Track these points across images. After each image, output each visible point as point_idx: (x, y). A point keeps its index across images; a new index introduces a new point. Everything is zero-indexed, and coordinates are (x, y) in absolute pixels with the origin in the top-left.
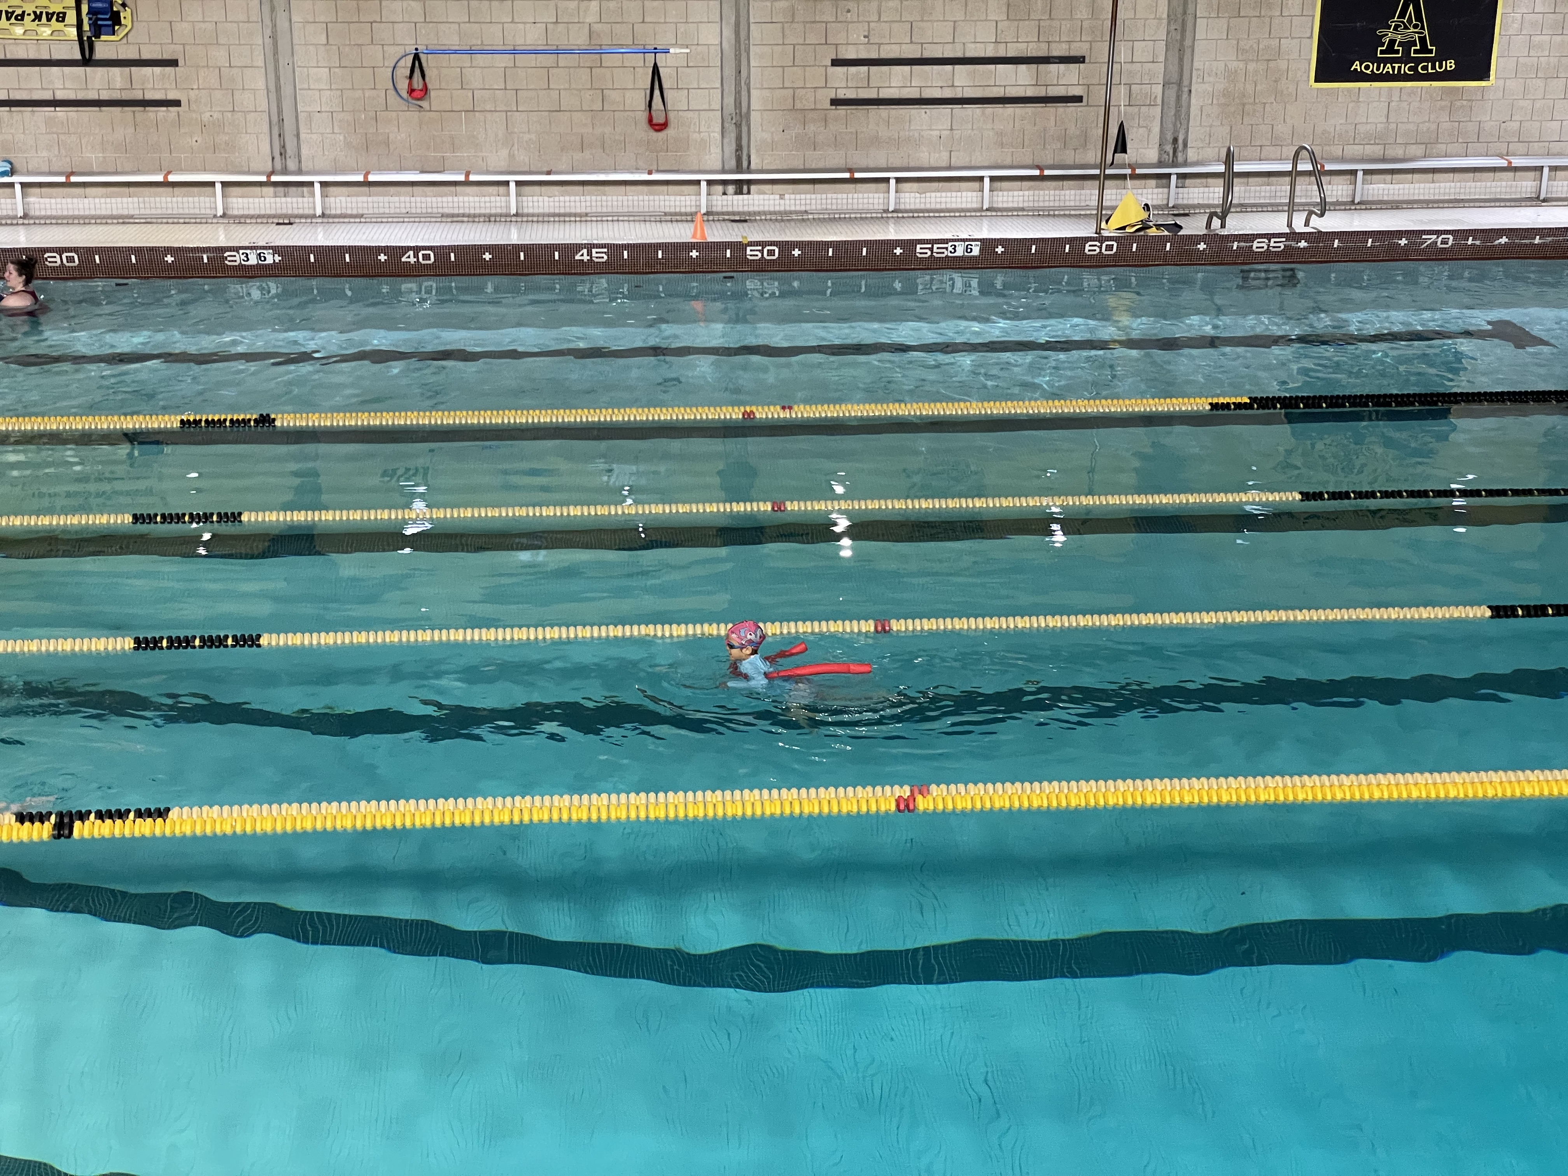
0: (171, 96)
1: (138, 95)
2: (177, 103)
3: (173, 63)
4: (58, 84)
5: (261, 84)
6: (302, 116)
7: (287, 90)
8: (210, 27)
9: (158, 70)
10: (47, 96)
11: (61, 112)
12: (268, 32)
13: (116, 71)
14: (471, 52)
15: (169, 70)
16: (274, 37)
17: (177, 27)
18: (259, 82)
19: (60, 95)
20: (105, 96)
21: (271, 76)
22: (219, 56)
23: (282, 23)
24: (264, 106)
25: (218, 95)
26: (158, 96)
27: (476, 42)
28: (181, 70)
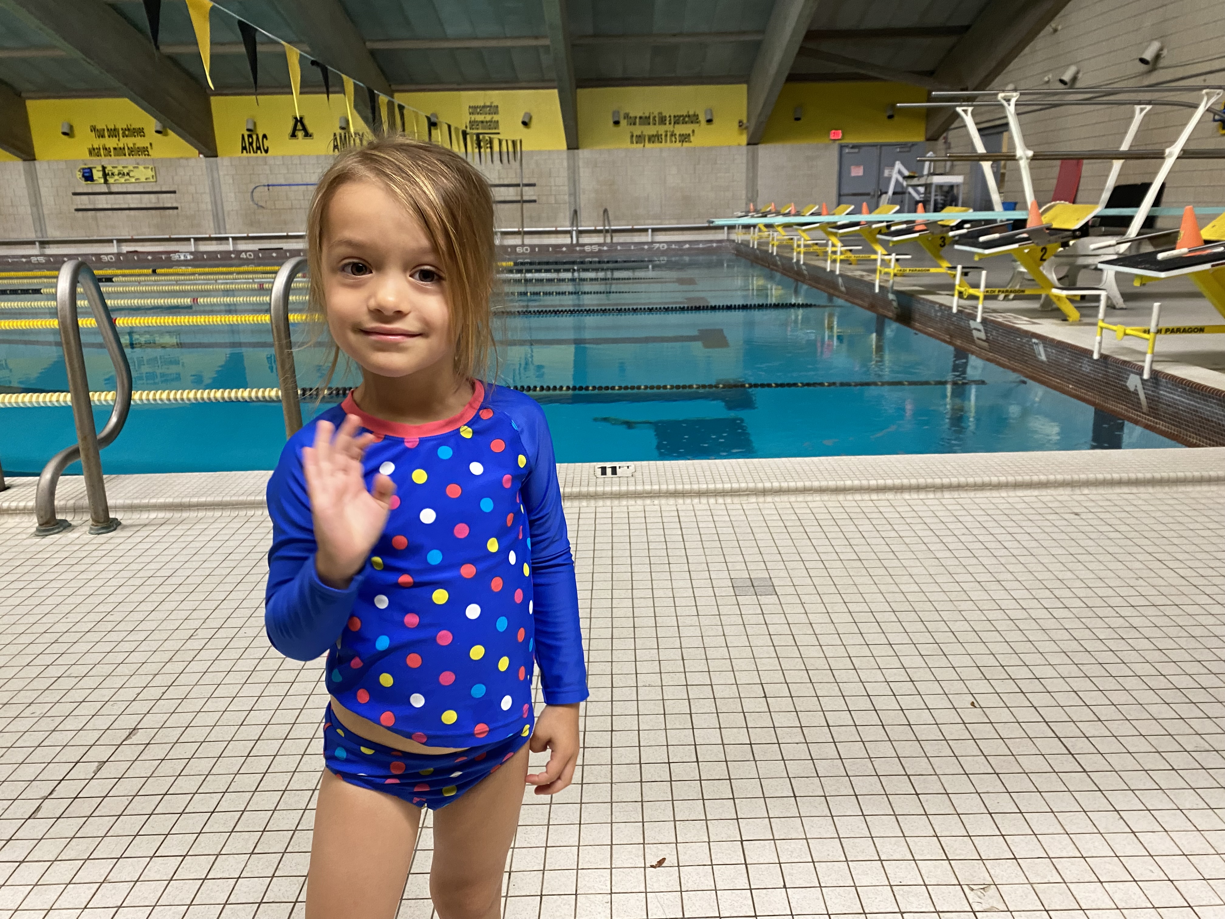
0: (175, 205)
1: (161, 205)
2: (177, 208)
3: (174, 192)
4: (130, 201)
5: (208, 200)
6: (225, 213)
7: (219, 202)
8: (188, 178)
9: (168, 195)
10: (126, 206)
11: (132, 213)
12: (210, 179)
13: (152, 196)
14: (289, 185)
15: (172, 195)
16: (213, 181)
17: (175, 178)
18: (207, 198)
19: (132, 206)
20: (149, 206)
21: (213, 197)
22: (192, 189)
23: (216, 176)
24: (210, 209)
25: (192, 204)
26: (169, 205)
27: (291, 182)
28: (177, 195)
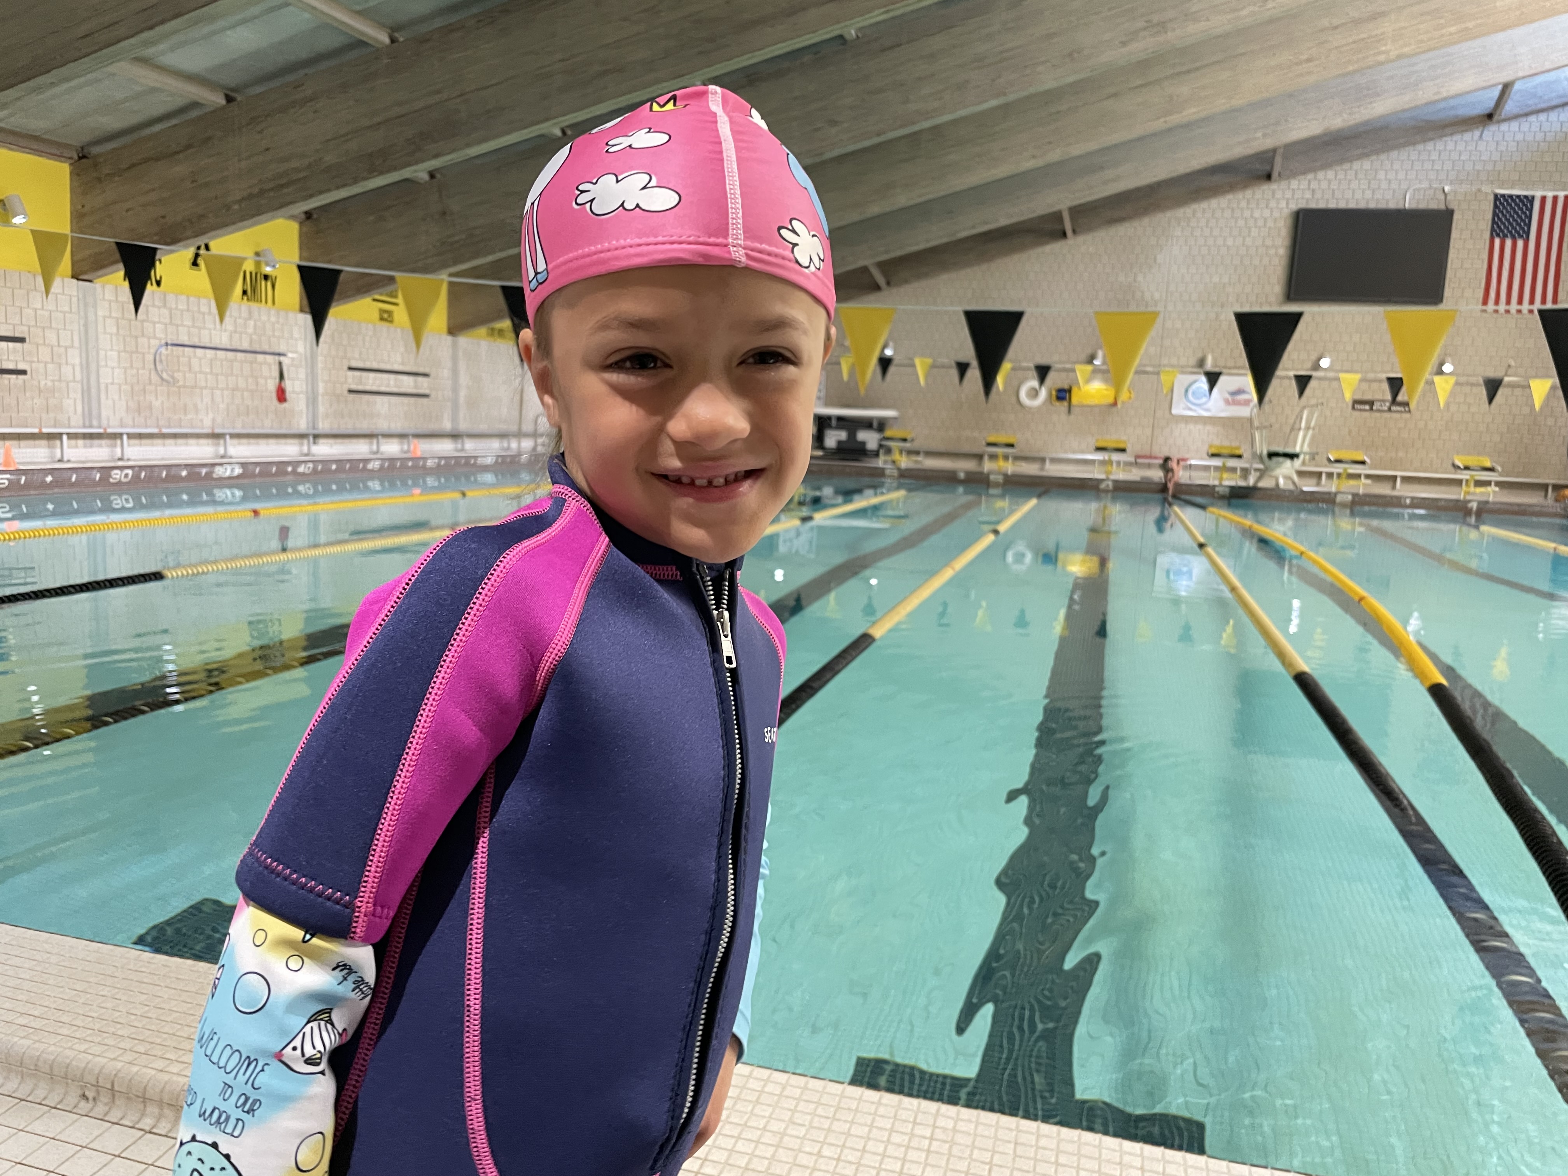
0: (21, 366)
2: (24, 372)
3: (22, 340)
5: (77, 361)
6: (103, 387)
7: (93, 367)
8: (47, 314)
9: (11, 344)
12: (82, 322)
15: (18, 345)
16: (86, 325)
17: (25, 311)
18: (76, 359)
21: (84, 355)
22: (52, 337)
23: (91, 317)
24: (78, 377)
25: (50, 367)
26: (11, 366)
28: (26, 345)
